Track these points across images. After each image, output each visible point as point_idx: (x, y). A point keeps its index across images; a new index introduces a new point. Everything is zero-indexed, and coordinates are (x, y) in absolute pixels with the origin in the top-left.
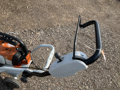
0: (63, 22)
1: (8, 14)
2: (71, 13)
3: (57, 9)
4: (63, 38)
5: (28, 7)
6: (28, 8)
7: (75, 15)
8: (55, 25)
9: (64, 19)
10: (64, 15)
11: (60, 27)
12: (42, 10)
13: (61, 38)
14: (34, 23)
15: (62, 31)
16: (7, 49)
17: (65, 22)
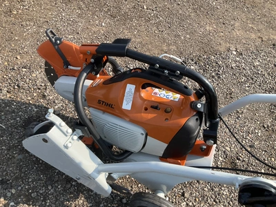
0: (238, 41)
1: (103, 24)
2: (254, 19)
3: (213, 9)
4: (252, 84)
5: (145, 8)
6: (147, 9)
7: (266, 24)
8: (222, 49)
9: (238, 33)
11: (235, 53)
12: (180, 12)
13: (245, 82)
14: (169, 45)
15: (243, 65)
17: (244, 42)
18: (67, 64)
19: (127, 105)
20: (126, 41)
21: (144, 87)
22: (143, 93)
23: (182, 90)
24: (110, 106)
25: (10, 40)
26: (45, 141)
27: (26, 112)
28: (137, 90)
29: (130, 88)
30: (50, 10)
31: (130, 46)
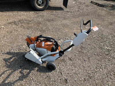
3: (68, 25)
10: (75, 28)
12: (59, 28)
14: (56, 36)
16: (48, 45)
18: (32, 41)
19: (43, 46)
20: (42, 35)
21: (46, 42)
22: (46, 43)
23: (52, 42)
24: (40, 46)
25: (16, 40)
26: (30, 53)
27: (23, 54)
28: (44, 43)
29: (43, 43)
30: (24, 32)
31: (42, 36)
